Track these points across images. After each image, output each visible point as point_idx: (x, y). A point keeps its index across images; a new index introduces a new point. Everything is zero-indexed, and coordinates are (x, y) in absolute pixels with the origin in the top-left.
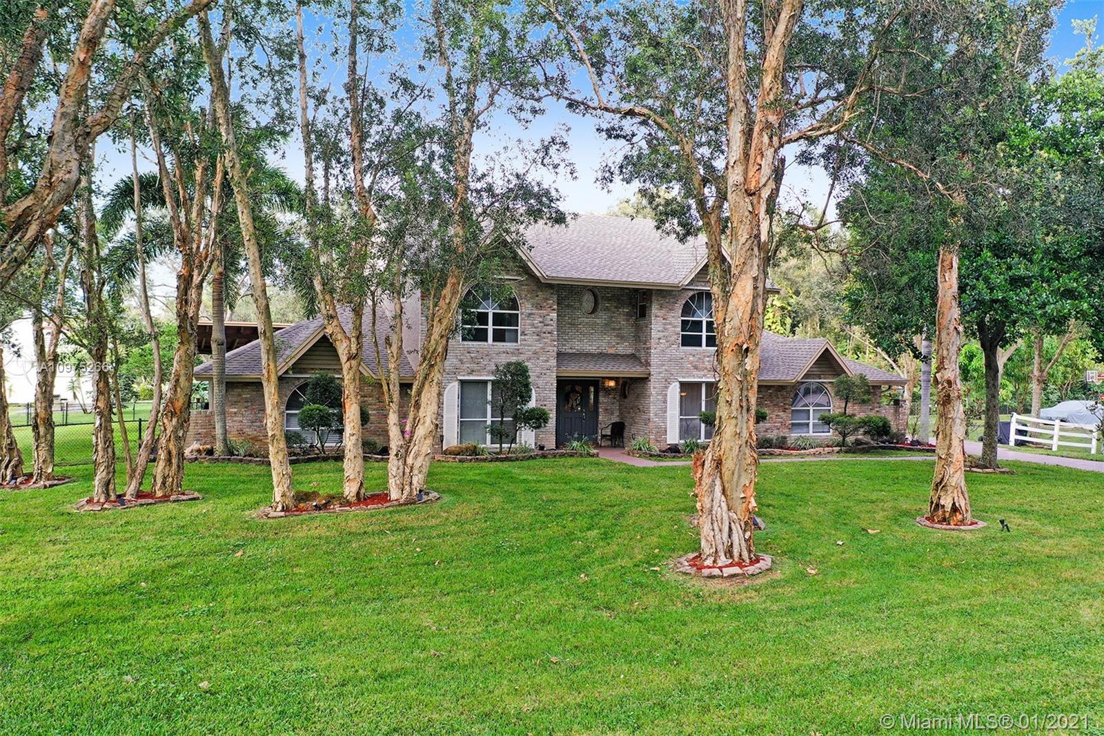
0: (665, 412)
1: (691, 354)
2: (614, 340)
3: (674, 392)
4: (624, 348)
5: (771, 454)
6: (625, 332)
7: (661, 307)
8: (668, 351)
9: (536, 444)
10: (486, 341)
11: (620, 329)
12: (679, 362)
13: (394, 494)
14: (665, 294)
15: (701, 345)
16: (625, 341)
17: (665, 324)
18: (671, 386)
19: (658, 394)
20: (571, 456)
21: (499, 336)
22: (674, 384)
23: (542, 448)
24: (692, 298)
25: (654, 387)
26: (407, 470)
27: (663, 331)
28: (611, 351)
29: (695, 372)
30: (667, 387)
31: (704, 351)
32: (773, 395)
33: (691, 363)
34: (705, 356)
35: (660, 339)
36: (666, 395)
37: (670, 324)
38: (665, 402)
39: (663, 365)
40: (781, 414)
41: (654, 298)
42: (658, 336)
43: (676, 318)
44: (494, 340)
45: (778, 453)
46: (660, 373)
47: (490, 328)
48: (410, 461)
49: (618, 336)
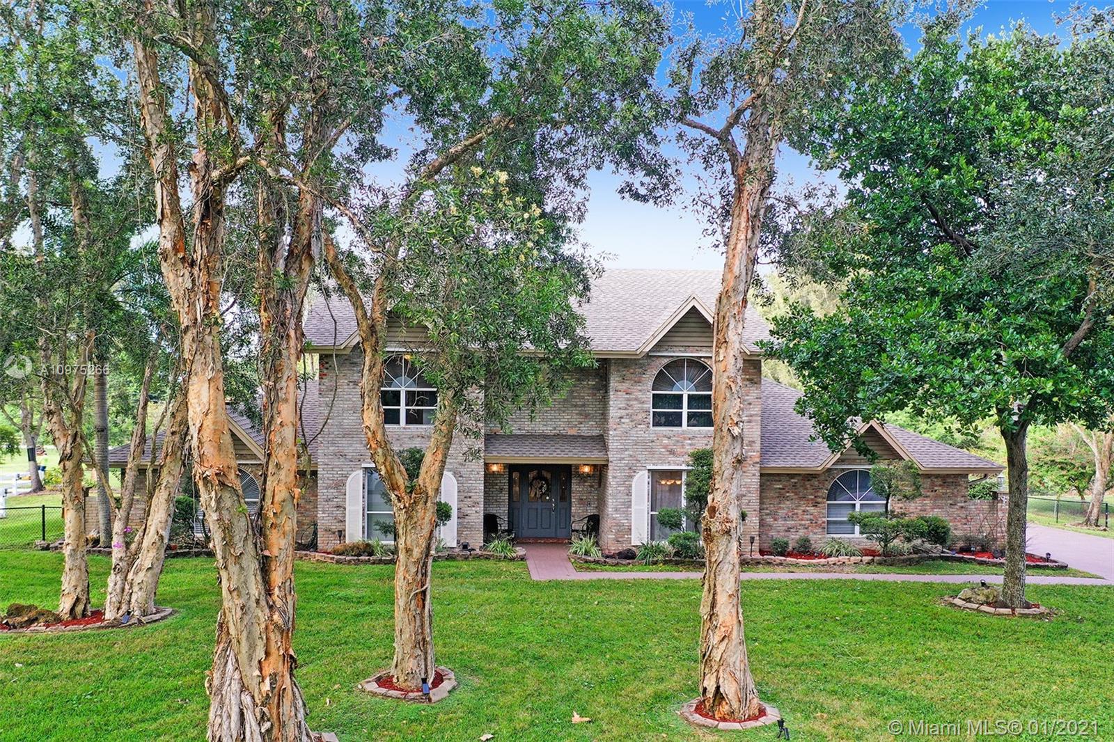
0: (630, 506)
1: (665, 436)
2: (575, 419)
3: (641, 484)
4: (590, 428)
5: (769, 563)
6: (589, 410)
7: (624, 379)
8: (633, 432)
9: (458, 542)
10: (398, 423)
11: (583, 406)
12: (648, 446)
13: (109, 615)
14: (629, 363)
15: (680, 425)
16: (591, 419)
17: (629, 400)
18: (637, 476)
19: (619, 485)
20: (487, 558)
21: (414, 418)
22: (641, 473)
23: (465, 547)
24: (667, 367)
25: (613, 477)
26: (127, 587)
27: (626, 409)
28: (573, 432)
29: (671, 458)
30: (632, 477)
31: (684, 433)
32: (798, 485)
33: (665, 447)
34: (685, 439)
35: (621, 418)
36: (631, 486)
37: (636, 399)
38: (629, 494)
39: (627, 450)
40: (811, 509)
41: (612, 368)
42: (619, 415)
43: (645, 392)
44: (407, 423)
45: (778, 561)
46: (623, 459)
47: (403, 408)
48: (130, 576)
49: (581, 415)
